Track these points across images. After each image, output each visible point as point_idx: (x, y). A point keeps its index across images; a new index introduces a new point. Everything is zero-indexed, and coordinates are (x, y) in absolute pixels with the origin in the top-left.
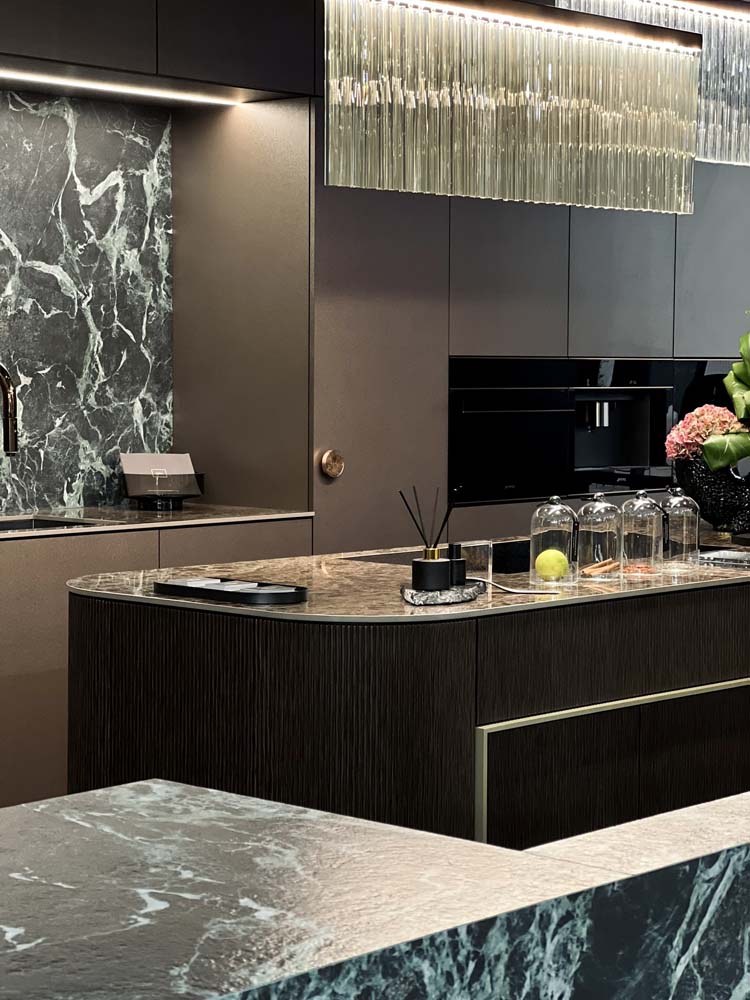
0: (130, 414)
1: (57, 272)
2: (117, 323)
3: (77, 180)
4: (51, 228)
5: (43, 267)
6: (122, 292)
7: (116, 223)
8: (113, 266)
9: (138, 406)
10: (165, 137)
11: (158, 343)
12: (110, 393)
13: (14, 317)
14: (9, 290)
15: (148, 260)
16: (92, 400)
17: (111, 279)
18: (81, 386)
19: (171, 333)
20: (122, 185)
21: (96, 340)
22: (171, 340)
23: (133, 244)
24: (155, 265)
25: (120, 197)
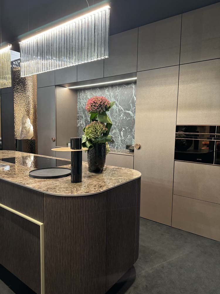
1: (130, 112)
3: (134, 96)
4: (129, 105)
5: (127, 112)
14: (122, 116)
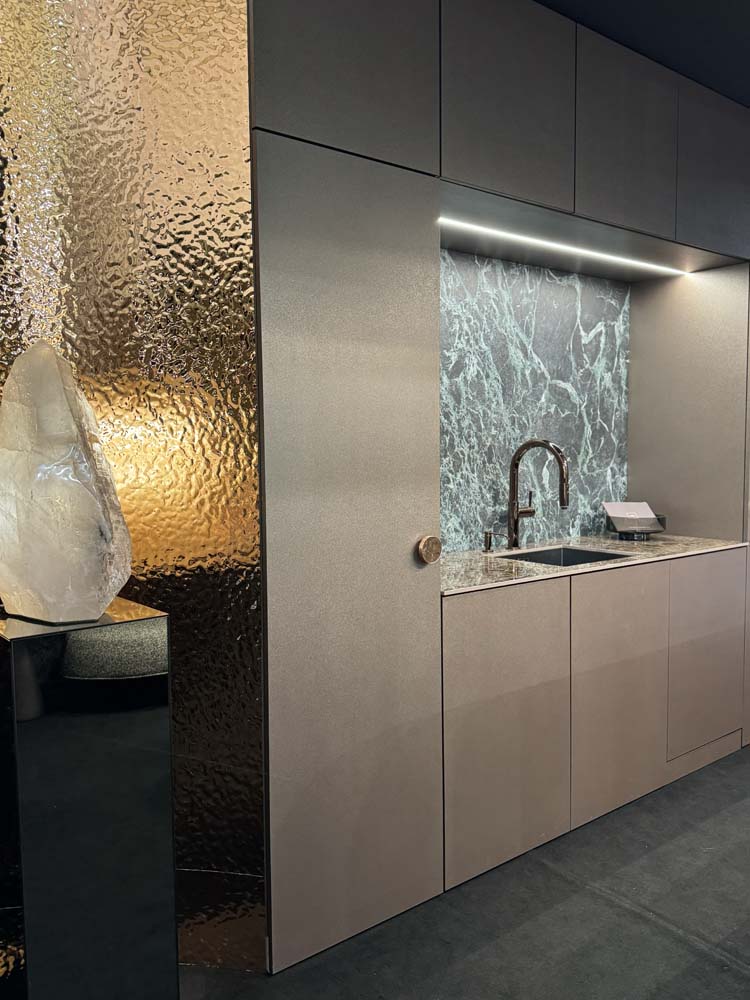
0: (605, 477)
1: (568, 387)
2: (599, 420)
3: (581, 328)
4: (565, 358)
5: (562, 384)
6: (602, 400)
7: (600, 356)
8: (598, 382)
9: (609, 471)
10: (627, 301)
11: (620, 432)
12: (595, 465)
13: (545, 416)
14: (543, 400)
15: (616, 379)
16: (585, 469)
17: (596, 392)
18: (580, 461)
19: (626, 427)
20: (604, 331)
21: (588, 431)
22: (627, 430)
23: (609, 369)
24: (619, 382)
25: (603, 339)
